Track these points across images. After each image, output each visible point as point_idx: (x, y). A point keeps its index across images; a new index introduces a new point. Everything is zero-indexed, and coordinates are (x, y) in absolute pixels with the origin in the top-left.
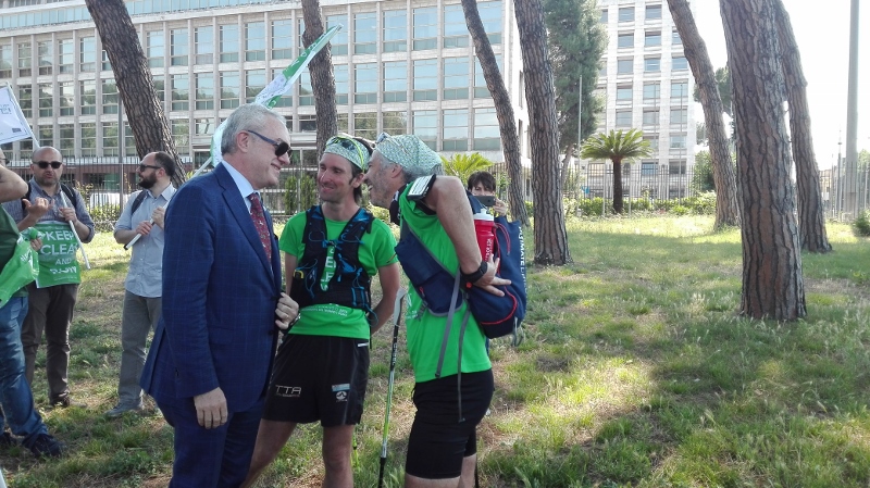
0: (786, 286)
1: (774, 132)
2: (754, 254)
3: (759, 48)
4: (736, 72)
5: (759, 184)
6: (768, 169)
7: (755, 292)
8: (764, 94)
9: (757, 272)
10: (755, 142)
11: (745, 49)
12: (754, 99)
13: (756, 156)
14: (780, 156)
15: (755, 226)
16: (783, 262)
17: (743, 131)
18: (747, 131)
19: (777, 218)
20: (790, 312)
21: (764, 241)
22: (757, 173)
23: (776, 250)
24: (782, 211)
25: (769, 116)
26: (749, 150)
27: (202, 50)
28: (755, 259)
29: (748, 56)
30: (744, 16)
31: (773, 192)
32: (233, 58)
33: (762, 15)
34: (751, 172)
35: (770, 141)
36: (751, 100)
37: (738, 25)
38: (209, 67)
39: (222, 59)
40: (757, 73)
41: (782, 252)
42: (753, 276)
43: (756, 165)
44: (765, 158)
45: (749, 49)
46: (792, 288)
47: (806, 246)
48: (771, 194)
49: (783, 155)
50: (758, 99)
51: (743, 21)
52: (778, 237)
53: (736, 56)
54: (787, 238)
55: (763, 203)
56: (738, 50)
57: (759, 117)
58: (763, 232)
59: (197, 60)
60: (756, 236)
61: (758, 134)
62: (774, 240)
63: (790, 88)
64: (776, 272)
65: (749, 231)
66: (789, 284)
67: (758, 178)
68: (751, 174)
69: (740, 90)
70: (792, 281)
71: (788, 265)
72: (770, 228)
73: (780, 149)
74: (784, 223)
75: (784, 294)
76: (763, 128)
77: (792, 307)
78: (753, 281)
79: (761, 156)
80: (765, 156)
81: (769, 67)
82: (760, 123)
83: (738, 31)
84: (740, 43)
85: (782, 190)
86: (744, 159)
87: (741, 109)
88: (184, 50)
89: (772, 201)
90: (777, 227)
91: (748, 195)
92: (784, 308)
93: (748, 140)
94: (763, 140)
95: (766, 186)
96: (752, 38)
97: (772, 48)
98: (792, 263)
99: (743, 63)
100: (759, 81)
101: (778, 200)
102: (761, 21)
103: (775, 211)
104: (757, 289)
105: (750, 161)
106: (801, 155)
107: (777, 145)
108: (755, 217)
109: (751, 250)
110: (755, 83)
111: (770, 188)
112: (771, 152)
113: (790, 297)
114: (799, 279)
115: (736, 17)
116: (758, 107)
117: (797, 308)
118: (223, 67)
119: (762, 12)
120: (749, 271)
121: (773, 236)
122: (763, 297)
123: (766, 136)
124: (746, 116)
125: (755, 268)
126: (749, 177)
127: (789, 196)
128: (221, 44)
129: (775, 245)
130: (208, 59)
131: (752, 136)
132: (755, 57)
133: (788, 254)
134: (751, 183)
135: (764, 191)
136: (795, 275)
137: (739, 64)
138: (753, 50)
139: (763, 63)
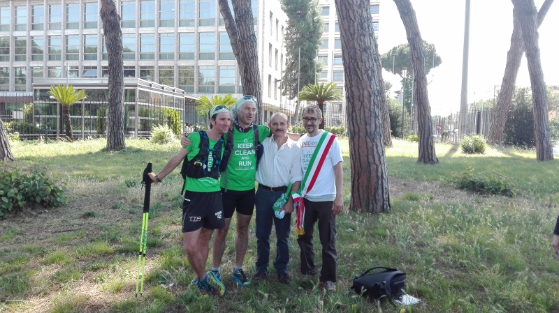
0: (376, 189)
1: (368, 87)
2: (356, 168)
3: (358, 29)
4: (344, 45)
5: (359, 122)
6: (364, 112)
7: (357, 193)
8: (362, 61)
9: (358, 180)
10: (356, 93)
11: (349, 30)
12: (355, 64)
13: (357, 103)
14: (372, 103)
15: (356, 150)
16: (373, 174)
17: (349, 86)
18: (351, 86)
19: (370, 144)
20: (379, 207)
21: (362, 160)
22: (357, 114)
23: (370, 166)
24: (373, 140)
25: (365, 76)
26: (353, 99)
27: (53, 20)
28: (357, 171)
29: (351, 35)
30: (348, 7)
31: (368, 127)
32: (75, 26)
33: (360, 6)
34: (354, 113)
35: (366, 93)
36: (353, 65)
37: (344, 13)
38: (58, 32)
39: (68, 26)
40: (357, 47)
41: (373, 167)
42: (356, 183)
43: (357, 108)
44: (362, 104)
45: (352, 30)
46: (380, 191)
47: (422, 160)
48: (366, 128)
49: (374, 103)
50: (358, 65)
51: (347, 10)
52: (370, 157)
53: (344, 34)
54: (377, 158)
55: (361, 134)
56: (345, 30)
57: (358, 76)
58: (361, 154)
59: (50, 26)
60: (357, 156)
61: (358, 88)
62: (368, 159)
63: (415, 59)
64: (369, 180)
65: (353, 153)
66: (378, 189)
67: (358, 118)
68: (354, 115)
69: (347, 58)
70: (380, 186)
71: (377, 176)
72: (366, 151)
73: (372, 98)
74: (375, 148)
75: (375, 195)
76: (361, 84)
77: (380, 204)
78: (356, 186)
79: (360, 103)
80: (362, 103)
81: (365, 42)
82: (359, 82)
83: (345, 16)
84: (346, 24)
85: (373, 126)
86: (350, 105)
87: (348, 71)
88: (41, 19)
89: (367, 132)
90: (370, 151)
91: (352, 128)
92: (375, 204)
93: (352, 92)
94: (361, 92)
95: (363, 123)
96: (354, 22)
97: (367, 29)
98: (380, 175)
99: (348, 39)
100: (358, 52)
101: (370, 133)
102: (360, 11)
103: (368, 140)
104: (358, 191)
105: (353, 107)
106: (421, 102)
107: (370, 96)
108: (356, 143)
109: (354, 166)
110: (356, 53)
111: (366, 124)
112: (366, 101)
113: (379, 197)
114: (385, 185)
115: (343, 7)
116: (357, 69)
117: (383, 204)
118: (68, 32)
119: (360, 5)
120: (354, 179)
121: (368, 156)
122: (361, 197)
123: (363, 90)
124: (351, 75)
125: (357, 178)
126: (353, 117)
127: (378, 129)
128: (67, 16)
129: (369, 162)
130: (57, 26)
131: (354, 89)
132: (356, 36)
133: (377, 168)
134: (354, 121)
135: (362, 127)
136: (382, 182)
137: (346, 41)
138: (354, 30)
139: (361, 40)
